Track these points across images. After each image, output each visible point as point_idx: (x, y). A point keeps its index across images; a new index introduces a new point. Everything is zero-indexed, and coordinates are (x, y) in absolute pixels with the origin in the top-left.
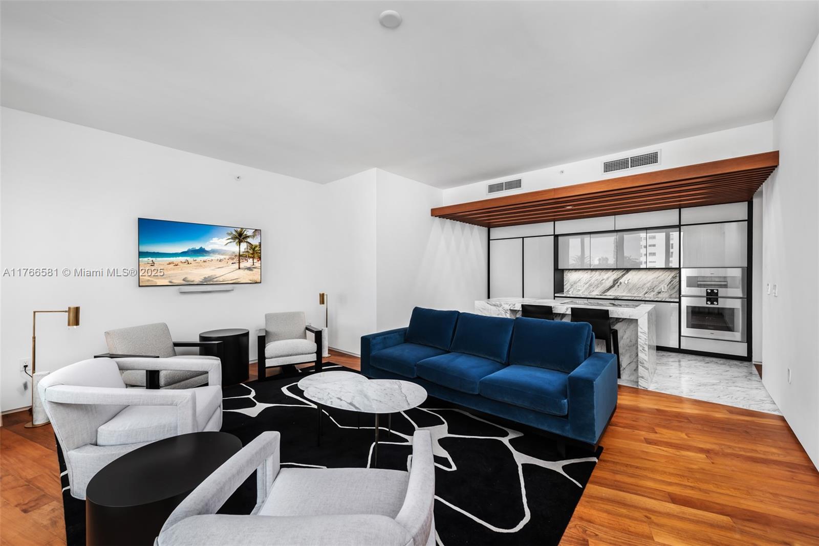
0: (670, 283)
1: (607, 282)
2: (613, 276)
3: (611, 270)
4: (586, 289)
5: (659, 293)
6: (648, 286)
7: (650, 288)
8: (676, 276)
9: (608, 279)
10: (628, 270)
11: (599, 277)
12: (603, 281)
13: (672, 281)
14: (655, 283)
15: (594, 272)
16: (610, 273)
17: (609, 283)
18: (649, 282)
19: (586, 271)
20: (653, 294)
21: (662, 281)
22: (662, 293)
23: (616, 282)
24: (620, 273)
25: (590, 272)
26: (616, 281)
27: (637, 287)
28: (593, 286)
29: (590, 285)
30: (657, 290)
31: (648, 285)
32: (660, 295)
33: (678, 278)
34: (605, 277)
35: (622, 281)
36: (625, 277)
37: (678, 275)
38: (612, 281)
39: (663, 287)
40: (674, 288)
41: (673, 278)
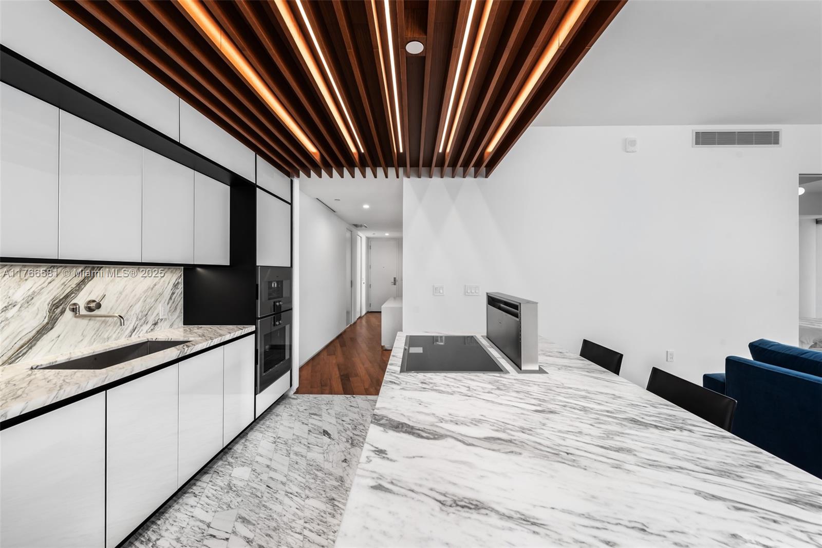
0: (171, 298)
2: (60, 282)
5: (155, 324)
6: (138, 311)
7: (140, 317)
8: (178, 283)
9: (29, 300)
12: (12, 312)
13: (173, 294)
14: (148, 300)
18: (139, 300)
20: (146, 328)
21: (161, 294)
22: (159, 324)
23: (59, 310)
24: (70, 279)
26: (58, 307)
30: (151, 320)
31: (137, 308)
32: (156, 330)
33: (181, 286)
34: (19, 295)
35: (81, 300)
36: (90, 285)
37: (181, 280)
38: (46, 308)
39: (161, 309)
40: (176, 308)
41: (176, 286)
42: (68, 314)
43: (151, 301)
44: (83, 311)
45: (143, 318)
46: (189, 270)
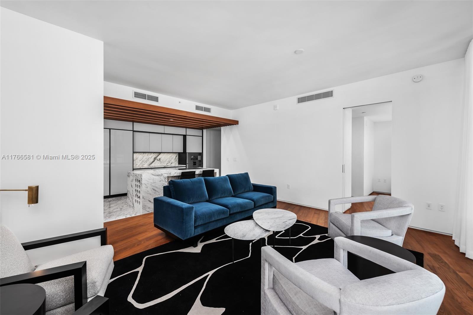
1: (151, 159)
2: (154, 156)
3: (153, 153)
4: (140, 164)
5: (172, 163)
9: (151, 157)
10: (160, 153)
11: (147, 157)
12: (149, 159)
13: (176, 158)
15: (144, 154)
16: (152, 154)
17: (152, 160)
19: (140, 154)
20: (170, 164)
21: (173, 158)
24: (156, 155)
25: (142, 154)
26: (155, 159)
27: (164, 161)
28: (144, 162)
29: (143, 161)
30: (171, 162)
31: (168, 160)
32: (172, 165)
33: (178, 157)
34: (150, 157)
35: (158, 158)
36: (159, 156)
37: (178, 155)
38: (153, 159)
39: (173, 161)
40: (176, 161)
41: (176, 156)
42: (156, 160)
43: (171, 159)
44: (158, 160)
45: (169, 162)
46: (179, 153)
